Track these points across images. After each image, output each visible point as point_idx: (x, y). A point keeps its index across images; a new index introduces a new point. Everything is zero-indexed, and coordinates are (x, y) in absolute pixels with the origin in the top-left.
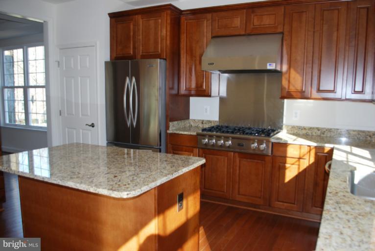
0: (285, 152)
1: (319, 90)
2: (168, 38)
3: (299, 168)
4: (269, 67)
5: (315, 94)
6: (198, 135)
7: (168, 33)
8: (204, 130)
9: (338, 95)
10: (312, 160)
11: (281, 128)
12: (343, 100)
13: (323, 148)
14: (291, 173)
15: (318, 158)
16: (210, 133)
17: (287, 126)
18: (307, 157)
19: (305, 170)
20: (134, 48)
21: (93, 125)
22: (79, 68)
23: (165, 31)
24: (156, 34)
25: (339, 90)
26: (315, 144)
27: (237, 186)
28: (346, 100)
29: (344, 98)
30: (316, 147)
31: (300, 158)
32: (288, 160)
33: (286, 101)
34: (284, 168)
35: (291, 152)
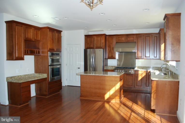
0: (138, 73)
1: (146, 57)
2: (104, 43)
3: (142, 77)
4: (133, 51)
5: (145, 58)
6: (114, 69)
7: (104, 42)
8: (115, 68)
9: (150, 58)
10: (145, 74)
11: (135, 67)
12: (151, 59)
13: (147, 71)
14: (140, 78)
15: (146, 73)
16: (117, 69)
17: (137, 67)
18: (144, 73)
19: (143, 77)
20: (93, 45)
21: (79, 68)
22: (74, 51)
23: (103, 41)
24: (100, 41)
25: (150, 57)
26: (146, 70)
27: (125, 83)
28: (153, 59)
29: (152, 58)
30: (146, 71)
31: (142, 74)
32: (139, 75)
33: (136, 60)
34: (138, 77)
35: (140, 72)
